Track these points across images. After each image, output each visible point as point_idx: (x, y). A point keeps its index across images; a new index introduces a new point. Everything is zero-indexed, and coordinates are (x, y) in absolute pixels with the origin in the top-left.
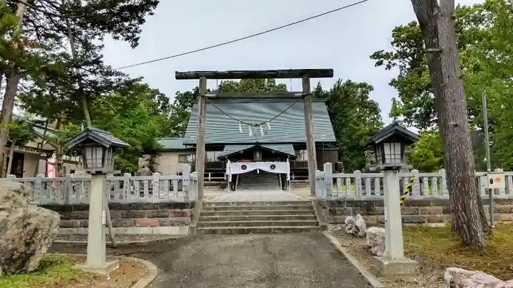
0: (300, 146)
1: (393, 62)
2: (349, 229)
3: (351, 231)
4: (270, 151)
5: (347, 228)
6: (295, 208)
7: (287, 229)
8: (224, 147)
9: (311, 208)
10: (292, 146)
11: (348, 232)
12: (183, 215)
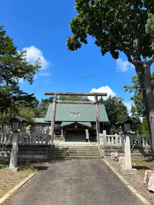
0: (93, 123)
1: (132, 90)
2: (113, 158)
3: (113, 159)
4: (81, 125)
5: (112, 157)
6: (91, 149)
7: (88, 157)
8: (61, 123)
9: (97, 149)
10: (90, 123)
11: (112, 159)
12: (45, 150)
